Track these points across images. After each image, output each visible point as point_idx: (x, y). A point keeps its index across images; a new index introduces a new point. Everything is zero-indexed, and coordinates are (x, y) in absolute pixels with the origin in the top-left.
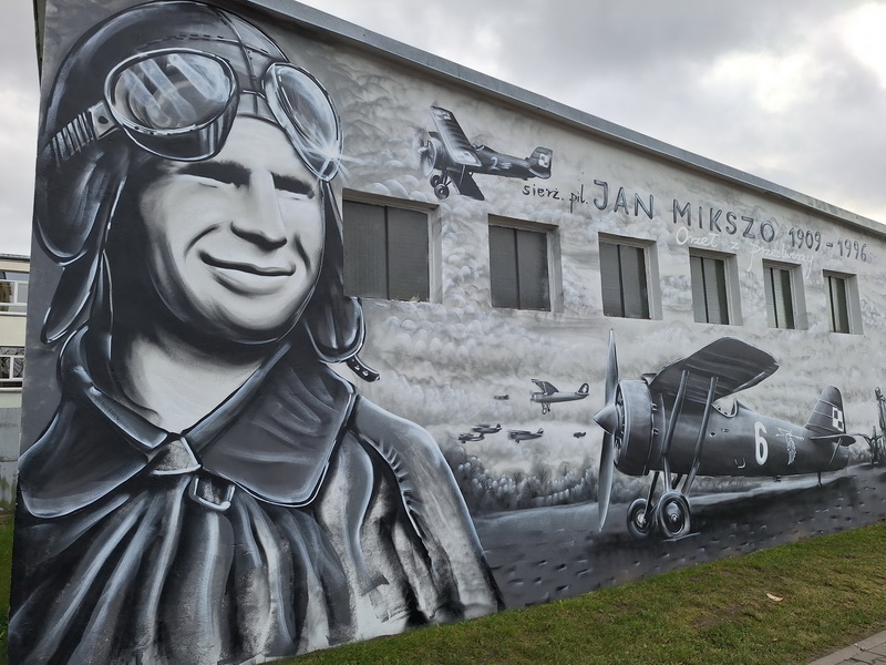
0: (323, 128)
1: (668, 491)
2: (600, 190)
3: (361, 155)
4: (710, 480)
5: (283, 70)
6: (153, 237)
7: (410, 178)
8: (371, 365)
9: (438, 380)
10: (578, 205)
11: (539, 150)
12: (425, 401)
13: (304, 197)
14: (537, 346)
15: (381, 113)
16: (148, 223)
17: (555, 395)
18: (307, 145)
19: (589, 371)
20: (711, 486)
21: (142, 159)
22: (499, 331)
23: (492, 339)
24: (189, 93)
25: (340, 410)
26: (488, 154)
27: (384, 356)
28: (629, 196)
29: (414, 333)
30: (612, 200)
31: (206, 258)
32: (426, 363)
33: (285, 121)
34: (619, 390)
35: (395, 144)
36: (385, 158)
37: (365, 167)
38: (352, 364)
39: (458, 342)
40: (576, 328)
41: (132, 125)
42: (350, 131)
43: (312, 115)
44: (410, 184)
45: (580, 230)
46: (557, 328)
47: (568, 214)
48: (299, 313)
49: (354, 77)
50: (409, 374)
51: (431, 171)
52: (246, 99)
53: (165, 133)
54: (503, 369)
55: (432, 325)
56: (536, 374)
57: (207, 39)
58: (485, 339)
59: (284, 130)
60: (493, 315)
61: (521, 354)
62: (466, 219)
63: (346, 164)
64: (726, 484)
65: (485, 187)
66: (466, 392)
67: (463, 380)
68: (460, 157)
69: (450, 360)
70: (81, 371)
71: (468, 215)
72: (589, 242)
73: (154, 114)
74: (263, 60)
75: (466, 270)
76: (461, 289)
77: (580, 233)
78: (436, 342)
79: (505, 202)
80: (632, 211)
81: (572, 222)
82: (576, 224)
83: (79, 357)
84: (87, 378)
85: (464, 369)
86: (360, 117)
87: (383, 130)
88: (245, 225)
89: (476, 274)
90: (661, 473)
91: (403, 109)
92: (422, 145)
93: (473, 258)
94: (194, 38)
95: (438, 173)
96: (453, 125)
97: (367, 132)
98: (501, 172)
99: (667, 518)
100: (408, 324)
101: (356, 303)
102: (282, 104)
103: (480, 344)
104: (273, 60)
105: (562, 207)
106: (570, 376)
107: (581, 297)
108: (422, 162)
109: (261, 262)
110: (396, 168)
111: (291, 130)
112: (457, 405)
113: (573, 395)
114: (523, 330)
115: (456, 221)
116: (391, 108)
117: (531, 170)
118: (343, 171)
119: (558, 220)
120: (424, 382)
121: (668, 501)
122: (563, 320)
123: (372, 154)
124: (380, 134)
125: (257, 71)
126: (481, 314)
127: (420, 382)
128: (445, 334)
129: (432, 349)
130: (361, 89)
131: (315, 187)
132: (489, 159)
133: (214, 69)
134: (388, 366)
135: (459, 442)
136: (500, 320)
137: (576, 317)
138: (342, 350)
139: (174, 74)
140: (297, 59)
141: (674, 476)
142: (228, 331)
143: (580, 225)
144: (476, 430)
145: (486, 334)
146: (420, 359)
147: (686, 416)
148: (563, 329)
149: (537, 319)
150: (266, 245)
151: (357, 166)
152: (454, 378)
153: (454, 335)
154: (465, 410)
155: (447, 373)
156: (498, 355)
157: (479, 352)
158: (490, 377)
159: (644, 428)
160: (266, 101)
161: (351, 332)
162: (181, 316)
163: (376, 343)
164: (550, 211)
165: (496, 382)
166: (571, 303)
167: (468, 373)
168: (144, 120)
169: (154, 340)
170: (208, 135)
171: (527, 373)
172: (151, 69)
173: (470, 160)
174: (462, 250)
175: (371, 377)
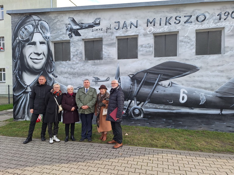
0: (47, 30)
1: (136, 106)
2: (117, 24)
3: (54, 34)
4: (154, 105)
5: (41, 22)
6: (24, 56)
7: (64, 35)
8: (56, 75)
9: (70, 77)
10: (109, 31)
11: (96, 19)
12: (67, 81)
13: (44, 44)
14: (94, 69)
15: (58, 23)
16: (24, 54)
17: (99, 80)
18: (45, 35)
19: (110, 74)
20: (154, 106)
21: (23, 44)
22: (84, 66)
23: (82, 68)
24: (28, 32)
25: (51, 83)
26: (82, 24)
27: (59, 73)
28: (128, 23)
29: (65, 68)
30: (121, 26)
31: (31, 58)
32: (67, 74)
33: (41, 32)
34: (120, 79)
35: (61, 29)
36: (59, 33)
37: (55, 36)
38: (53, 74)
39: (74, 69)
40: (106, 64)
41: (21, 39)
42: (52, 29)
43: (46, 29)
44: (64, 37)
45: (109, 37)
46: (100, 64)
47: (105, 34)
48: (44, 66)
49: (52, 18)
50: (64, 76)
51: (68, 33)
52: (36, 29)
53: (25, 39)
54: (85, 74)
55: (69, 66)
56: (94, 75)
57: (30, 21)
58: (81, 68)
59: (41, 33)
60: (83, 63)
61: (90, 71)
62: (76, 41)
63: (51, 36)
64: (162, 107)
65: (81, 33)
66: (76, 80)
67: (75, 77)
68: (75, 27)
69: (72, 73)
70: (18, 76)
71: (77, 40)
72: (112, 40)
73: (24, 37)
74: (38, 21)
75: (76, 53)
76: (75, 58)
77: (109, 38)
78: (69, 69)
79: (87, 35)
80: (129, 28)
81: (107, 36)
82: (108, 36)
83: (17, 75)
84: (18, 78)
85: (75, 75)
86: (54, 26)
87: (58, 27)
88: (36, 52)
89: (79, 54)
90: (133, 101)
91: (62, 21)
92: (66, 27)
93: (78, 50)
94: (28, 22)
95: (70, 33)
96: (74, 21)
97: (55, 28)
98: (86, 28)
99: (134, 113)
100: (63, 66)
101: (53, 63)
102: (41, 28)
103: (79, 69)
104: (39, 21)
105: (104, 32)
106: (104, 76)
107: (108, 55)
108: (66, 31)
109: (38, 58)
110: (61, 34)
111: (42, 33)
112: (74, 82)
113: (104, 80)
114: (91, 66)
115: (74, 42)
116: (60, 22)
117: (94, 25)
118: (51, 38)
119: (102, 36)
120: (67, 78)
121: (135, 109)
122: (102, 62)
123: (56, 33)
124: (57, 28)
125: (37, 24)
126: (80, 63)
127: (66, 78)
128: (71, 68)
129: (68, 71)
130: (54, 20)
131: (46, 43)
132: (82, 26)
133: (31, 26)
134: (59, 75)
135: (74, 90)
136: (84, 64)
137: (106, 61)
138: (51, 72)
139: (26, 29)
140: (43, 19)
141: (138, 102)
142: (34, 70)
143: (109, 36)
144: (78, 88)
145: (81, 67)
146: (66, 73)
147: (145, 86)
148: (102, 64)
149: (95, 62)
150: (39, 54)
151: (54, 36)
152: (73, 77)
153: (73, 68)
154: (76, 83)
155: (71, 76)
156: (84, 72)
157: (79, 71)
158: (81, 76)
159: (128, 89)
160: (38, 29)
161: (52, 68)
162: (28, 68)
163: (57, 70)
164: (100, 34)
165: (83, 77)
166: (105, 57)
167: (76, 76)
168: (23, 38)
169: (25, 72)
170: (30, 38)
171: (91, 75)
172: (23, 29)
173: (78, 27)
174: (75, 49)
175: (56, 77)
